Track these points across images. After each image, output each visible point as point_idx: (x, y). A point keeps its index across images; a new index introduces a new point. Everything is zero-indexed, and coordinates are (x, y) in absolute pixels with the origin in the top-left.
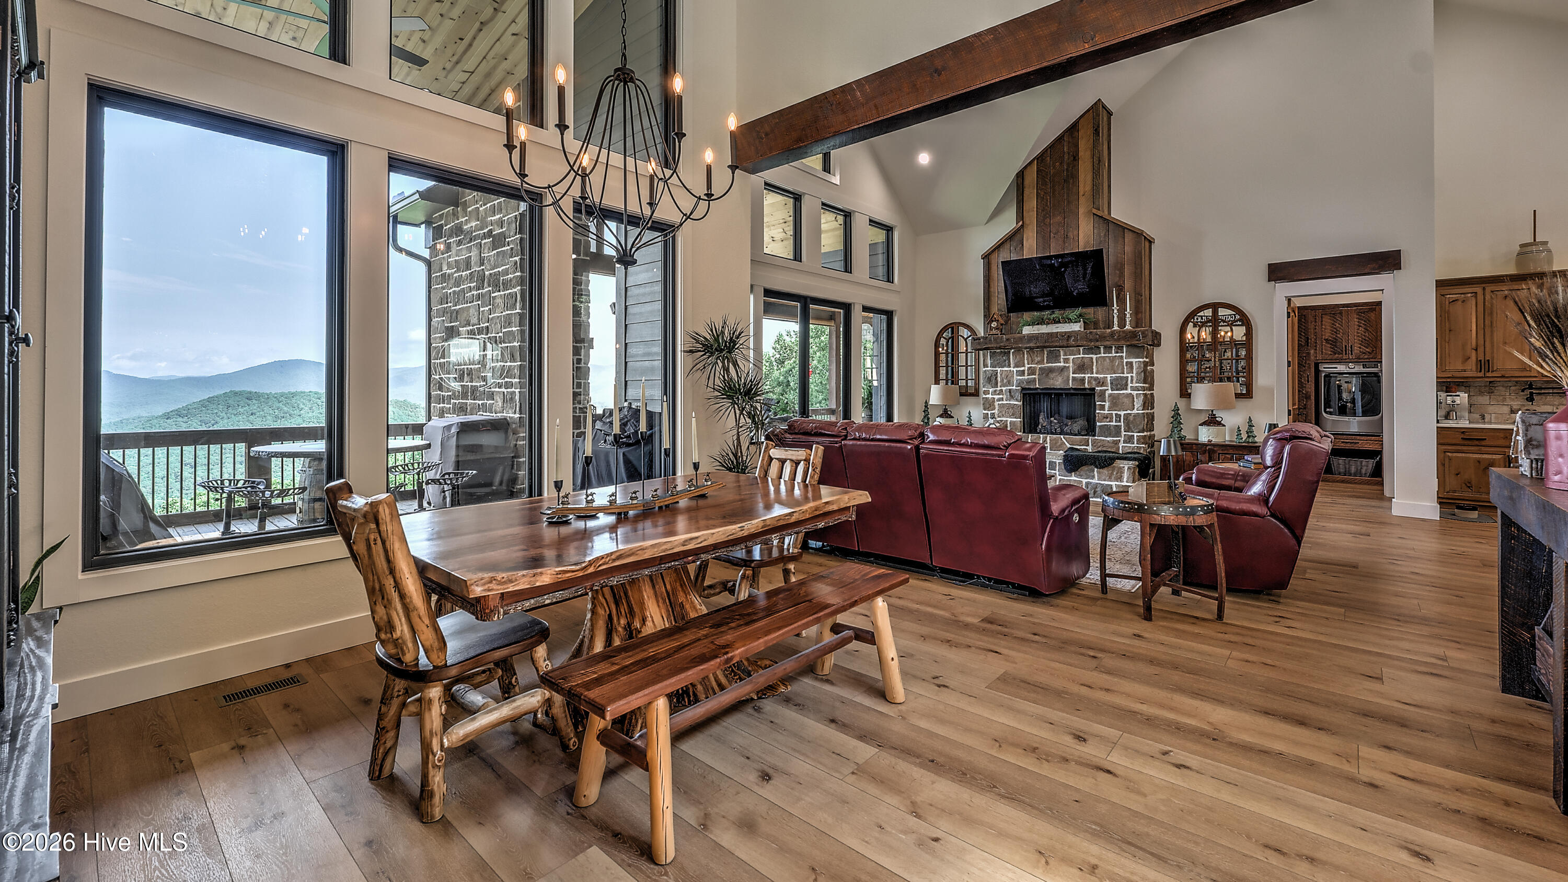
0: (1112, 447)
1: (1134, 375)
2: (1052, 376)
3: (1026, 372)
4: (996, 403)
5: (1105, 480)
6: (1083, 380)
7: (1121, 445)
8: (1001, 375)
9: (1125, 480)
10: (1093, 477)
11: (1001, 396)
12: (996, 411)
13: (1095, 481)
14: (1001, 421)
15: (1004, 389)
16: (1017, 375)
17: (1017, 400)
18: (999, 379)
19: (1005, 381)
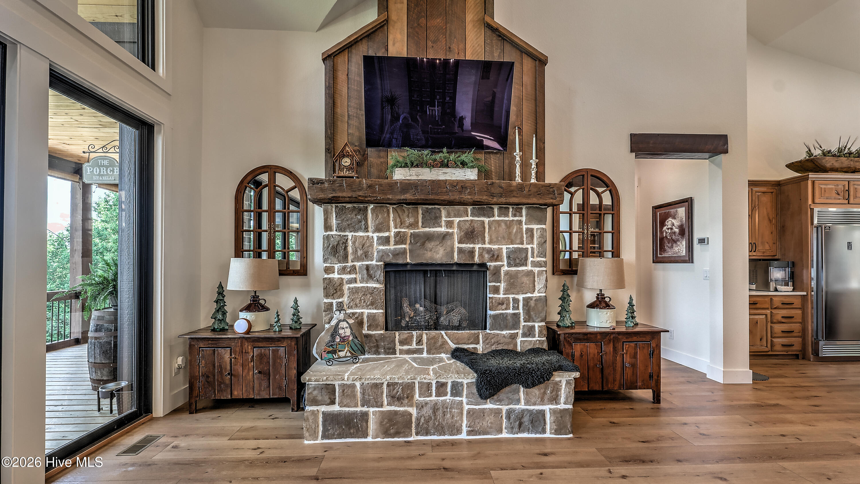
0: (508, 344)
1: (535, 246)
2: (429, 245)
3: (392, 240)
4: (346, 287)
5: (535, 404)
6: (472, 252)
7: (519, 339)
8: (354, 243)
9: (562, 400)
10: (518, 401)
11: (353, 276)
12: (345, 299)
13: (522, 406)
14: (354, 314)
15: (358, 264)
16: (379, 244)
17: (378, 281)
18: (350, 249)
19: (360, 252)
